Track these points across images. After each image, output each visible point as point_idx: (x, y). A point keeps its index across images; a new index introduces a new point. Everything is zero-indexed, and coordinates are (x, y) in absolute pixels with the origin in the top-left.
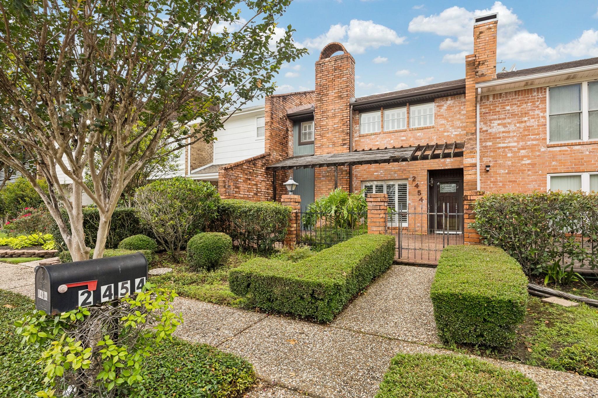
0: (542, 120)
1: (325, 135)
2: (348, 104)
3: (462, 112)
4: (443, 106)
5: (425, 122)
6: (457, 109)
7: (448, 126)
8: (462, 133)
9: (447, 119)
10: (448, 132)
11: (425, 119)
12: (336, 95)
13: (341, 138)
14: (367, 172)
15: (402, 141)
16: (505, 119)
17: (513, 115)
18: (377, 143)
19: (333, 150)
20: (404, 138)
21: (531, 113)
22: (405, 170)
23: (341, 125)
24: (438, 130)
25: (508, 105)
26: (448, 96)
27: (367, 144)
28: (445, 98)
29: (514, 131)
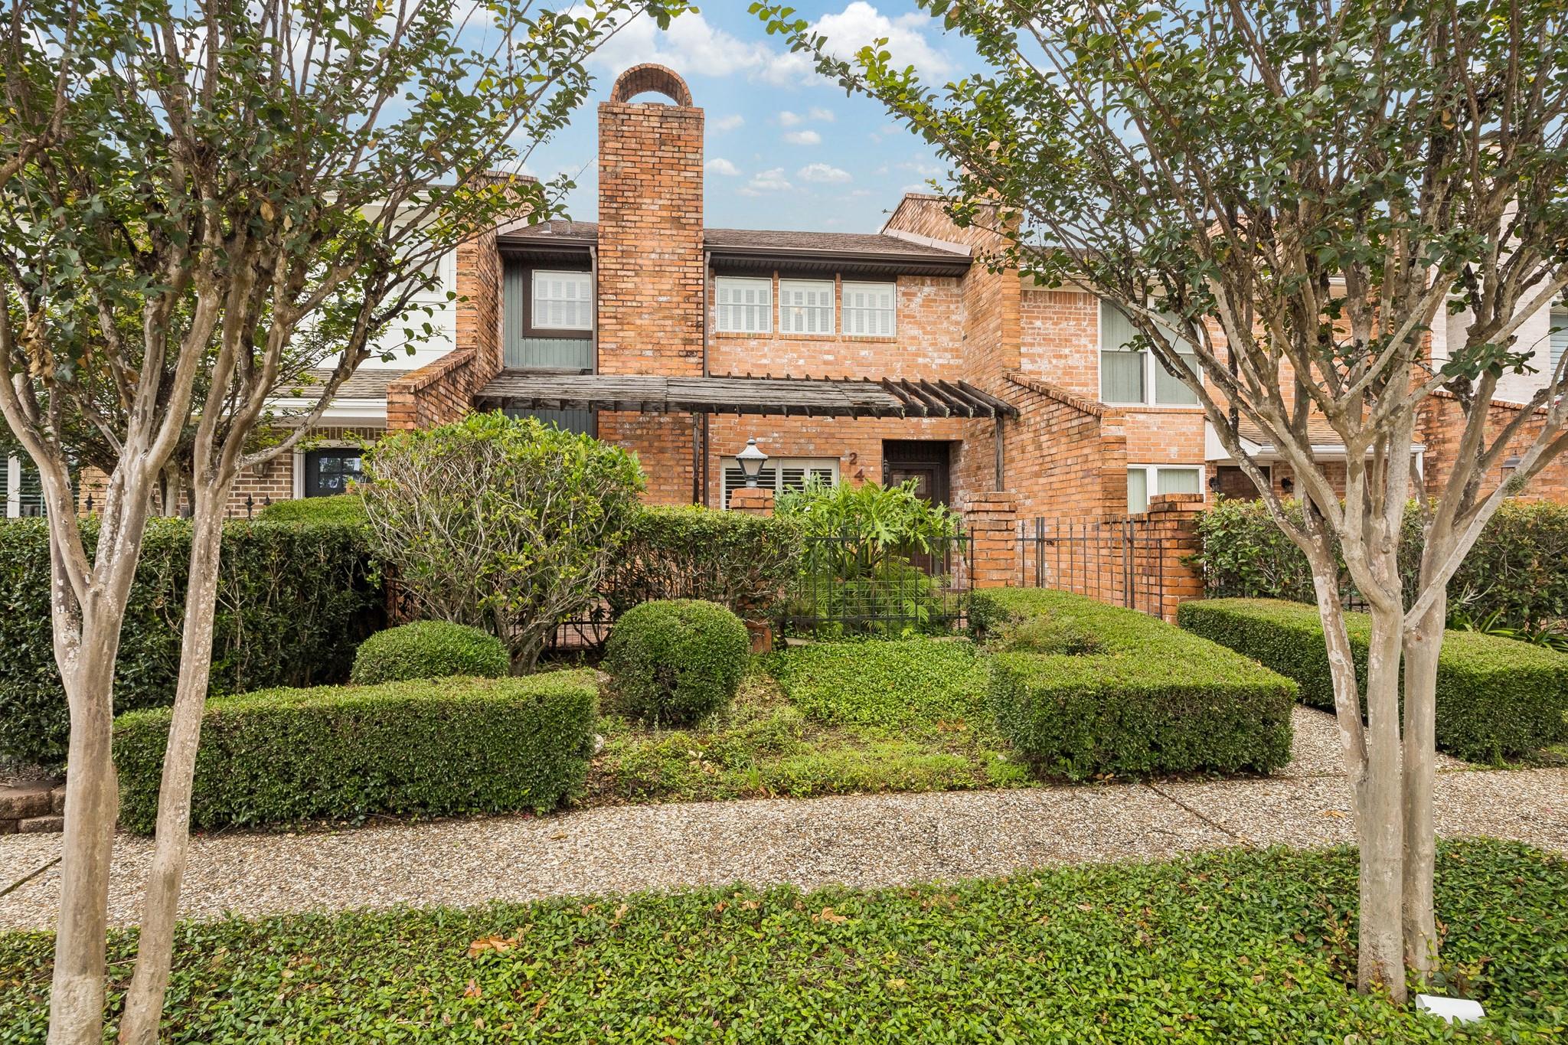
0: (1091, 358)
1: (630, 319)
2: (701, 246)
3: (954, 317)
4: (914, 295)
5: (872, 328)
6: (943, 308)
7: (925, 344)
8: (952, 362)
9: (923, 328)
10: (925, 356)
11: (872, 319)
12: (665, 214)
13: (681, 335)
14: (738, 434)
15: (826, 363)
16: (1032, 345)
17: (1048, 340)
18: (764, 361)
19: (657, 364)
20: (830, 358)
21: (1074, 340)
22: (832, 435)
23: (680, 299)
24: (905, 349)
25: (1037, 318)
26: (927, 275)
27: (734, 360)
28: (918, 280)
29: (1048, 373)
